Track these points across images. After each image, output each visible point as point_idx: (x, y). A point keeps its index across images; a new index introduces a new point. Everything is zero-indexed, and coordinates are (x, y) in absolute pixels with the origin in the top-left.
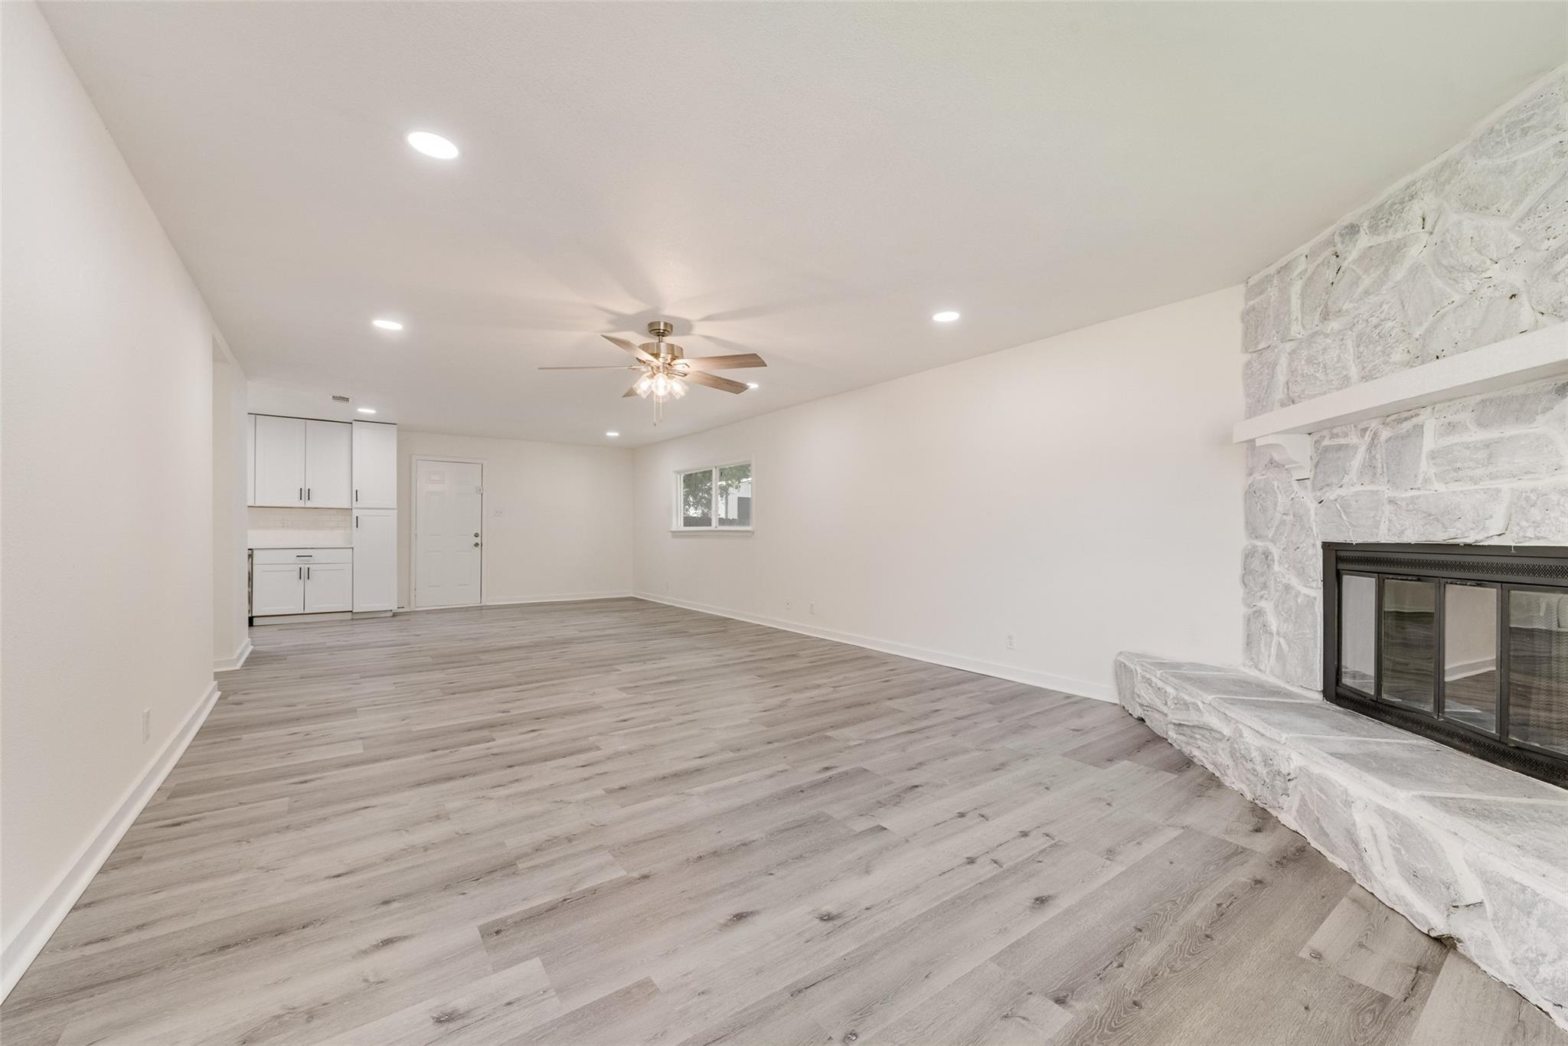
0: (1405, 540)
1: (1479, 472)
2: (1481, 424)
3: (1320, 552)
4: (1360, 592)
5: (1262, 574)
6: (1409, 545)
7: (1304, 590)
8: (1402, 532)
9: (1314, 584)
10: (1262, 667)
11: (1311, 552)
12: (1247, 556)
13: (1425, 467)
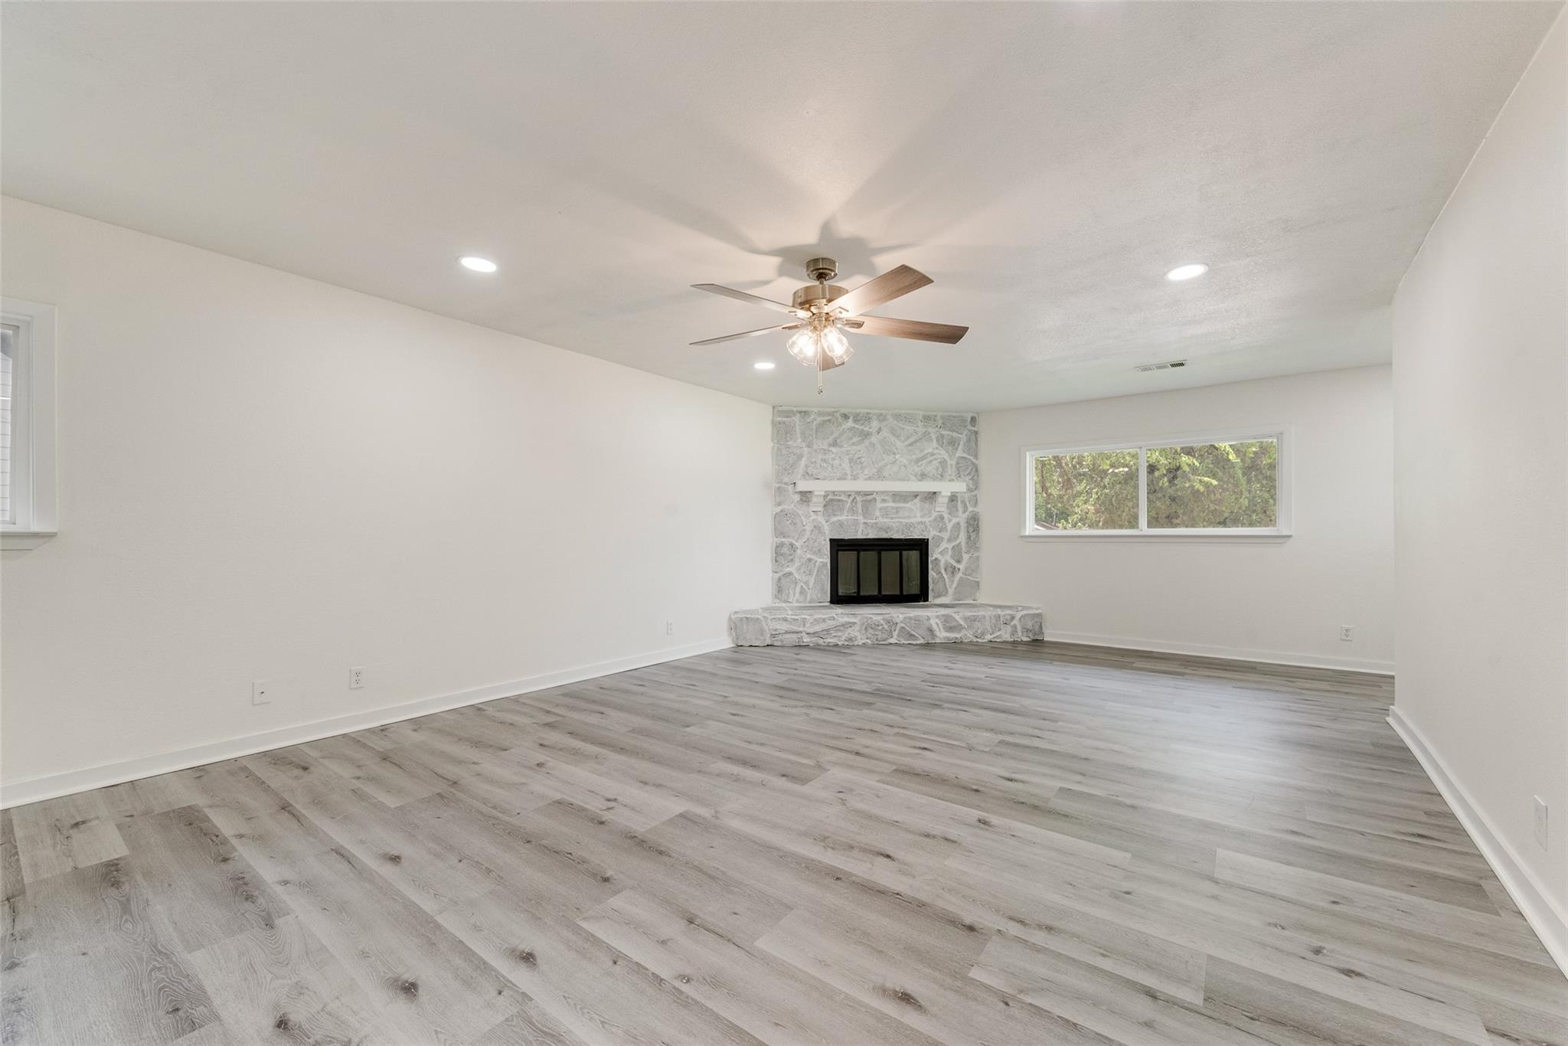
0: (869, 537)
1: (894, 516)
2: (894, 501)
3: (829, 543)
4: (848, 558)
5: (791, 555)
6: (870, 539)
7: (819, 560)
8: (868, 535)
9: (826, 557)
10: (790, 600)
11: (823, 542)
12: (777, 547)
13: (878, 513)
